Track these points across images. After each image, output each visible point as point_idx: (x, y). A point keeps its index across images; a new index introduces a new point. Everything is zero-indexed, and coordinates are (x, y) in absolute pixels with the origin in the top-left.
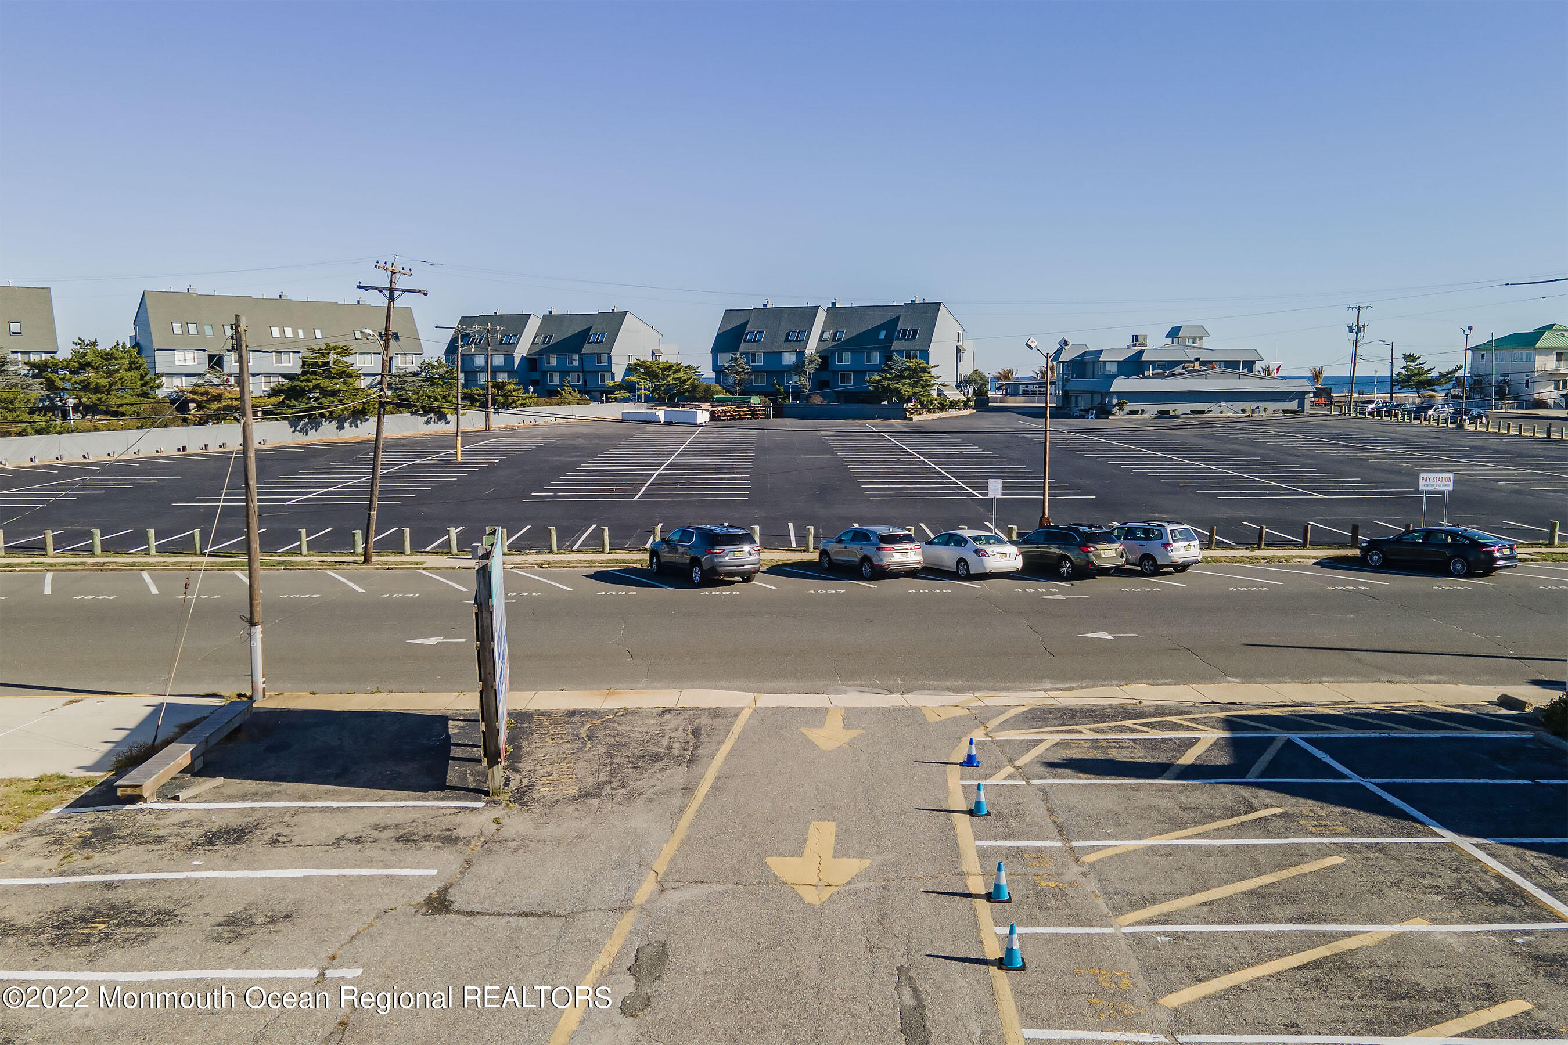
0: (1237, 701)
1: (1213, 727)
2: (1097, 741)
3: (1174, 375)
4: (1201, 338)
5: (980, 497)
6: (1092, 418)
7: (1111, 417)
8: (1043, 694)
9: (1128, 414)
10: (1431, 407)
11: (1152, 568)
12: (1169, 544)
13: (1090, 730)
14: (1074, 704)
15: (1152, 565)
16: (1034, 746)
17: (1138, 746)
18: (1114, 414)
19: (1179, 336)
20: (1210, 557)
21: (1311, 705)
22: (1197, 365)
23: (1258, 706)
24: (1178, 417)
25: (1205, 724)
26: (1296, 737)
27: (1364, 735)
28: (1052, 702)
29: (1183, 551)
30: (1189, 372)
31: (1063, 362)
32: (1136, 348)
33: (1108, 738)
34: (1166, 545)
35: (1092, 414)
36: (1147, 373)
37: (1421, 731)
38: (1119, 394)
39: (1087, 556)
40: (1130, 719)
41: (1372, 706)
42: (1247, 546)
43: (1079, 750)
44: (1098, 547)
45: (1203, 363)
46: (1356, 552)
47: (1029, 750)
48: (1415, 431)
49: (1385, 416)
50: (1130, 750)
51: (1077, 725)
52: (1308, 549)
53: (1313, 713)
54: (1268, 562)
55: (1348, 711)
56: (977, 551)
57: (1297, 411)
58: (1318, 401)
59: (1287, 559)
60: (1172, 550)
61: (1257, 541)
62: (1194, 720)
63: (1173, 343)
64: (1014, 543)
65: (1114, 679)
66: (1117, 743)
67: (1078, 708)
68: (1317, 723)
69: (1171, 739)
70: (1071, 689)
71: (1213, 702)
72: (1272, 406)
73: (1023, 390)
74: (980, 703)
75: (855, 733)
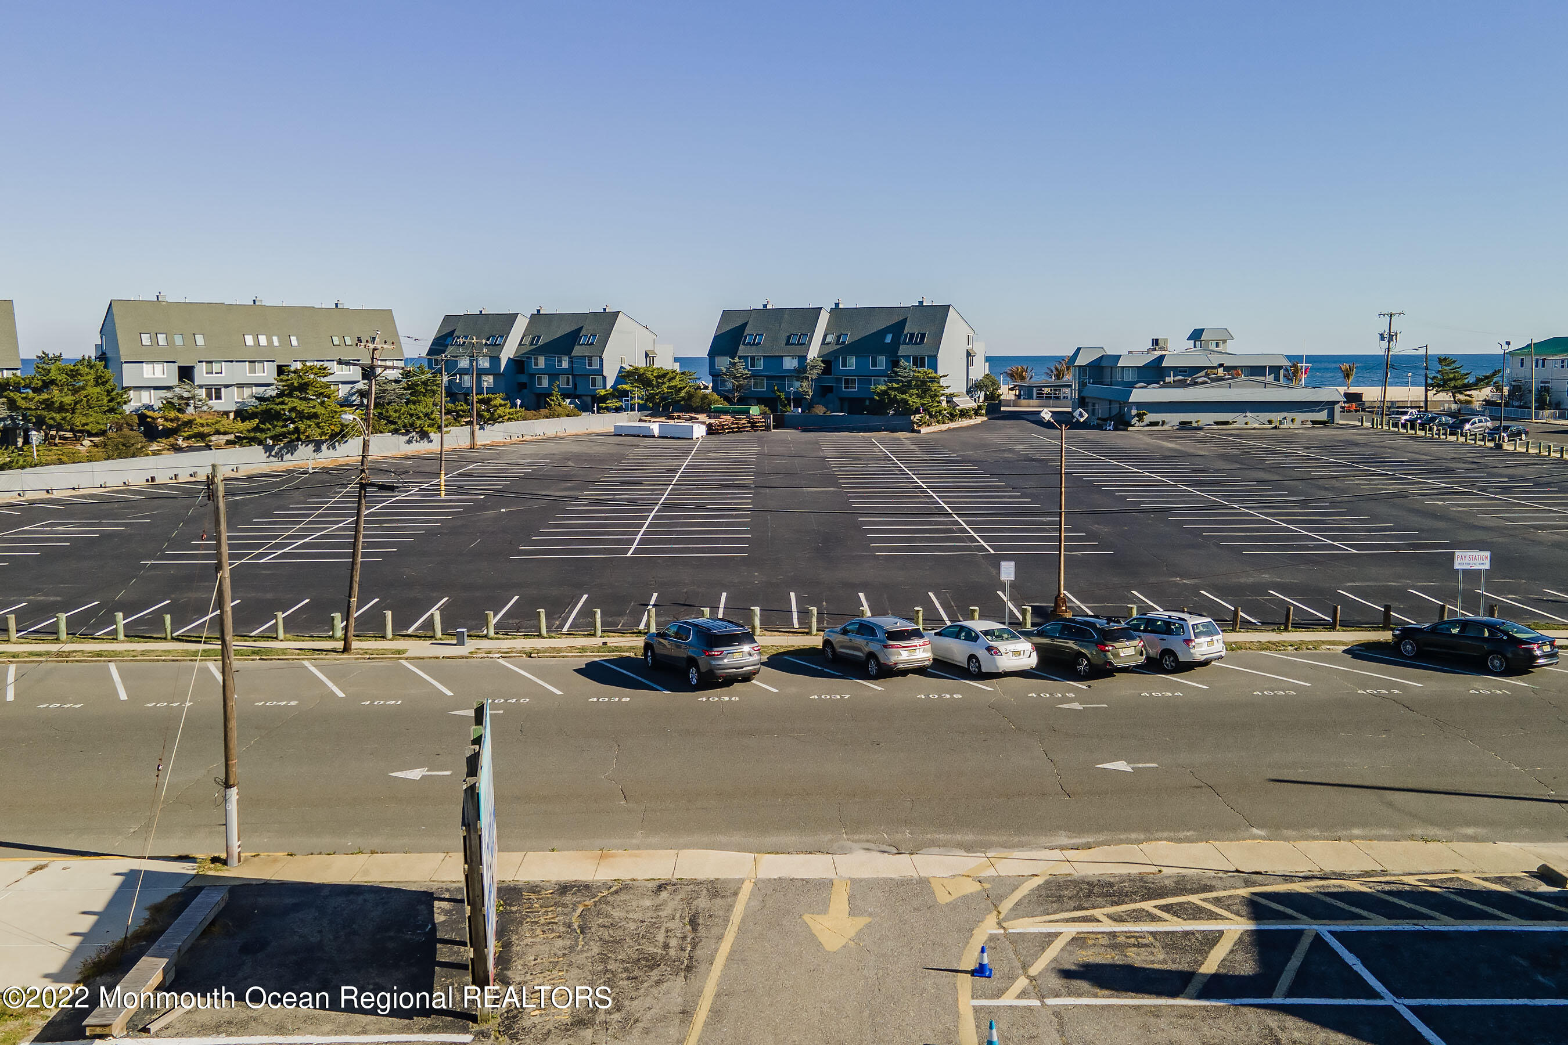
0: (1263, 871)
1: (1238, 914)
2: (1113, 935)
3: (1196, 384)
4: (1225, 341)
5: (992, 552)
6: (1110, 430)
7: (1130, 428)
8: (1057, 854)
9: (1148, 425)
10: (1468, 421)
11: (1173, 664)
12: (1191, 641)
13: (1109, 916)
14: (1091, 873)
15: (1173, 661)
16: (1049, 943)
17: (1158, 944)
18: (1133, 426)
19: (1202, 339)
20: (1235, 643)
21: (1341, 876)
22: (1221, 371)
23: (1287, 878)
24: (1200, 429)
25: (1227, 908)
26: (1324, 929)
27: (1400, 928)
28: (1064, 869)
29: (1204, 647)
30: (1213, 380)
31: (1080, 367)
32: (1156, 353)
33: (1126, 929)
34: (1188, 641)
35: (1110, 426)
36: (1168, 380)
37: (1458, 922)
38: (1139, 405)
39: (1105, 655)
40: (1150, 899)
41: (1406, 879)
42: (1273, 627)
43: (1095, 950)
44: (1116, 645)
45: (1228, 369)
46: (1386, 636)
47: (1043, 950)
48: (1450, 452)
49: (1419, 429)
50: (1149, 950)
51: (1094, 908)
52: (1338, 631)
53: (1343, 890)
54: (1296, 649)
55: (1379, 888)
56: (989, 649)
57: (1327, 422)
58: (1349, 407)
59: (1317, 645)
60: (1194, 647)
61: (1283, 621)
62: (1217, 901)
63: (1195, 347)
64: (1027, 635)
65: (1133, 831)
66: (1136, 937)
67: (1095, 880)
68: (1346, 907)
69: (1193, 933)
70: (1088, 847)
71: (1237, 871)
72: (1300, 416)
73: (1038, 394)
74: (991, 872)
75: (862, 921)
